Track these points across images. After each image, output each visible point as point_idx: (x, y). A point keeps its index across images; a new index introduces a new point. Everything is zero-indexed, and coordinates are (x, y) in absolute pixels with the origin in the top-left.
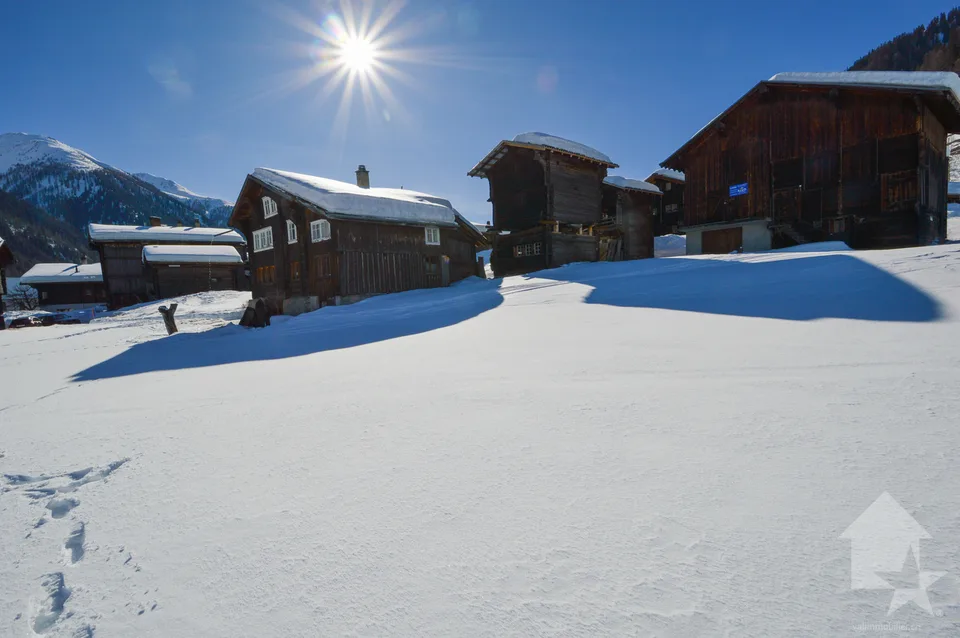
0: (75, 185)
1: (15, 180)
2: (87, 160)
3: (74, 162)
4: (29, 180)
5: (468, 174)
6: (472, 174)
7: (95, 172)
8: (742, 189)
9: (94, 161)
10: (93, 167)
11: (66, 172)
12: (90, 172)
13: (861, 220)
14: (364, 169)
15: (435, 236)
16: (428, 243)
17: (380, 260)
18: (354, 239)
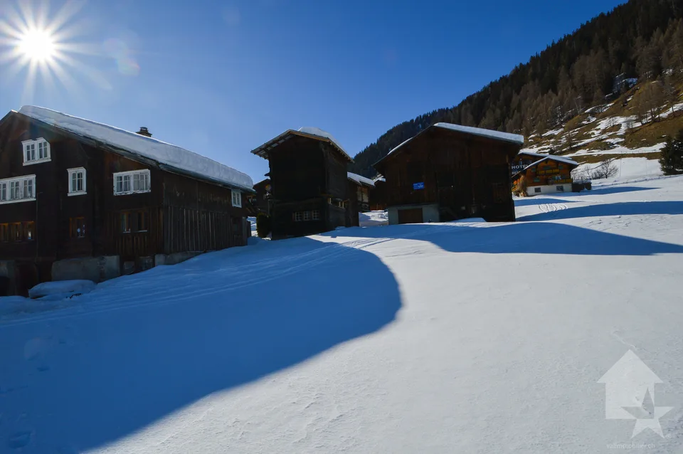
5: (252, 151)
6: (255, 152)
8: (421, 186)
13: (484, 206)
14: (147, 131)
15: (238, 199)
16: (234, 205)
17: (199, 216)
18: (178, 195)
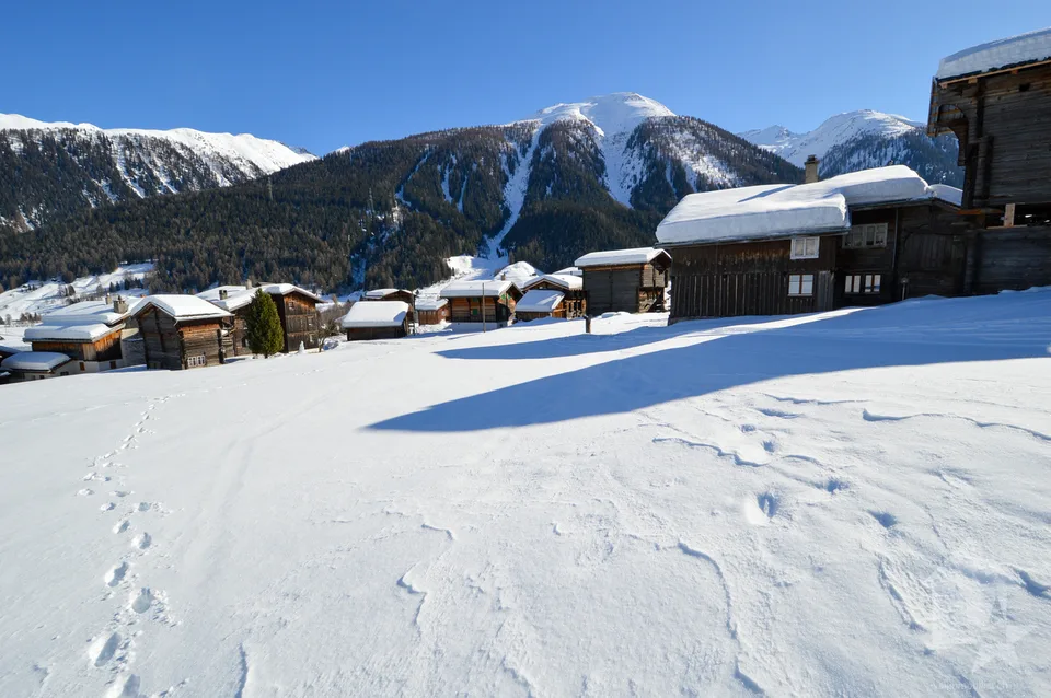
0: (882, 154)
1: (830, 161)
2: (899, 123)
3: (886, 130)
4: (841, 160)
7: (906, 135)
9: (906, 122)
10: (904, 129)
11: (876, 143)
12: (900, 137)
